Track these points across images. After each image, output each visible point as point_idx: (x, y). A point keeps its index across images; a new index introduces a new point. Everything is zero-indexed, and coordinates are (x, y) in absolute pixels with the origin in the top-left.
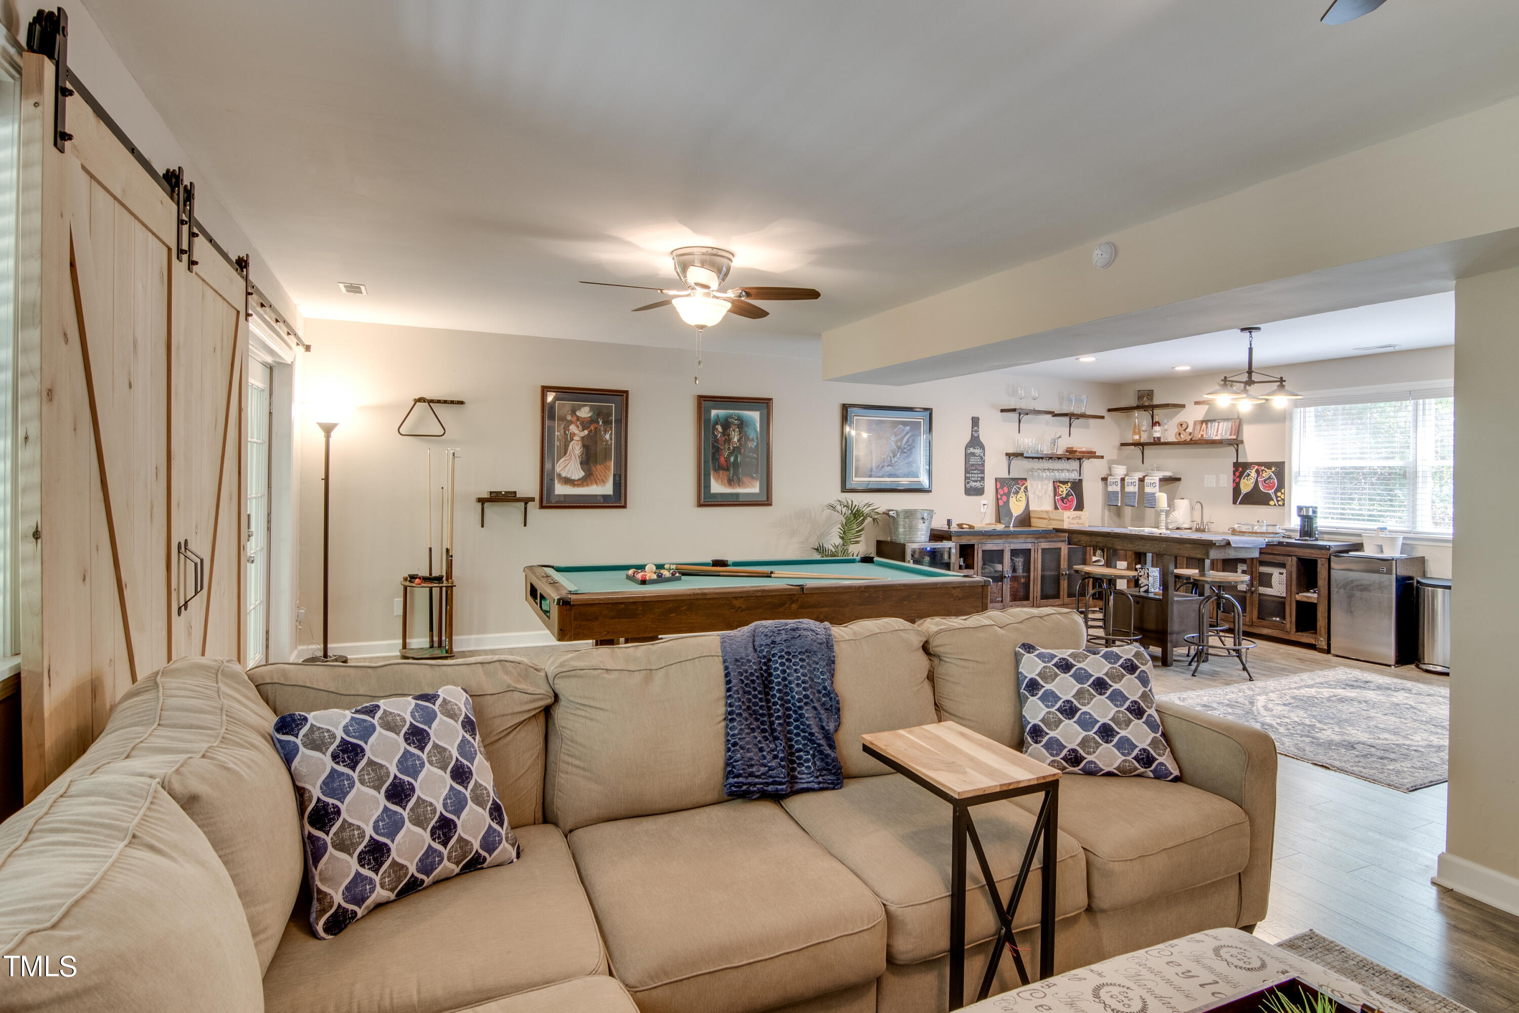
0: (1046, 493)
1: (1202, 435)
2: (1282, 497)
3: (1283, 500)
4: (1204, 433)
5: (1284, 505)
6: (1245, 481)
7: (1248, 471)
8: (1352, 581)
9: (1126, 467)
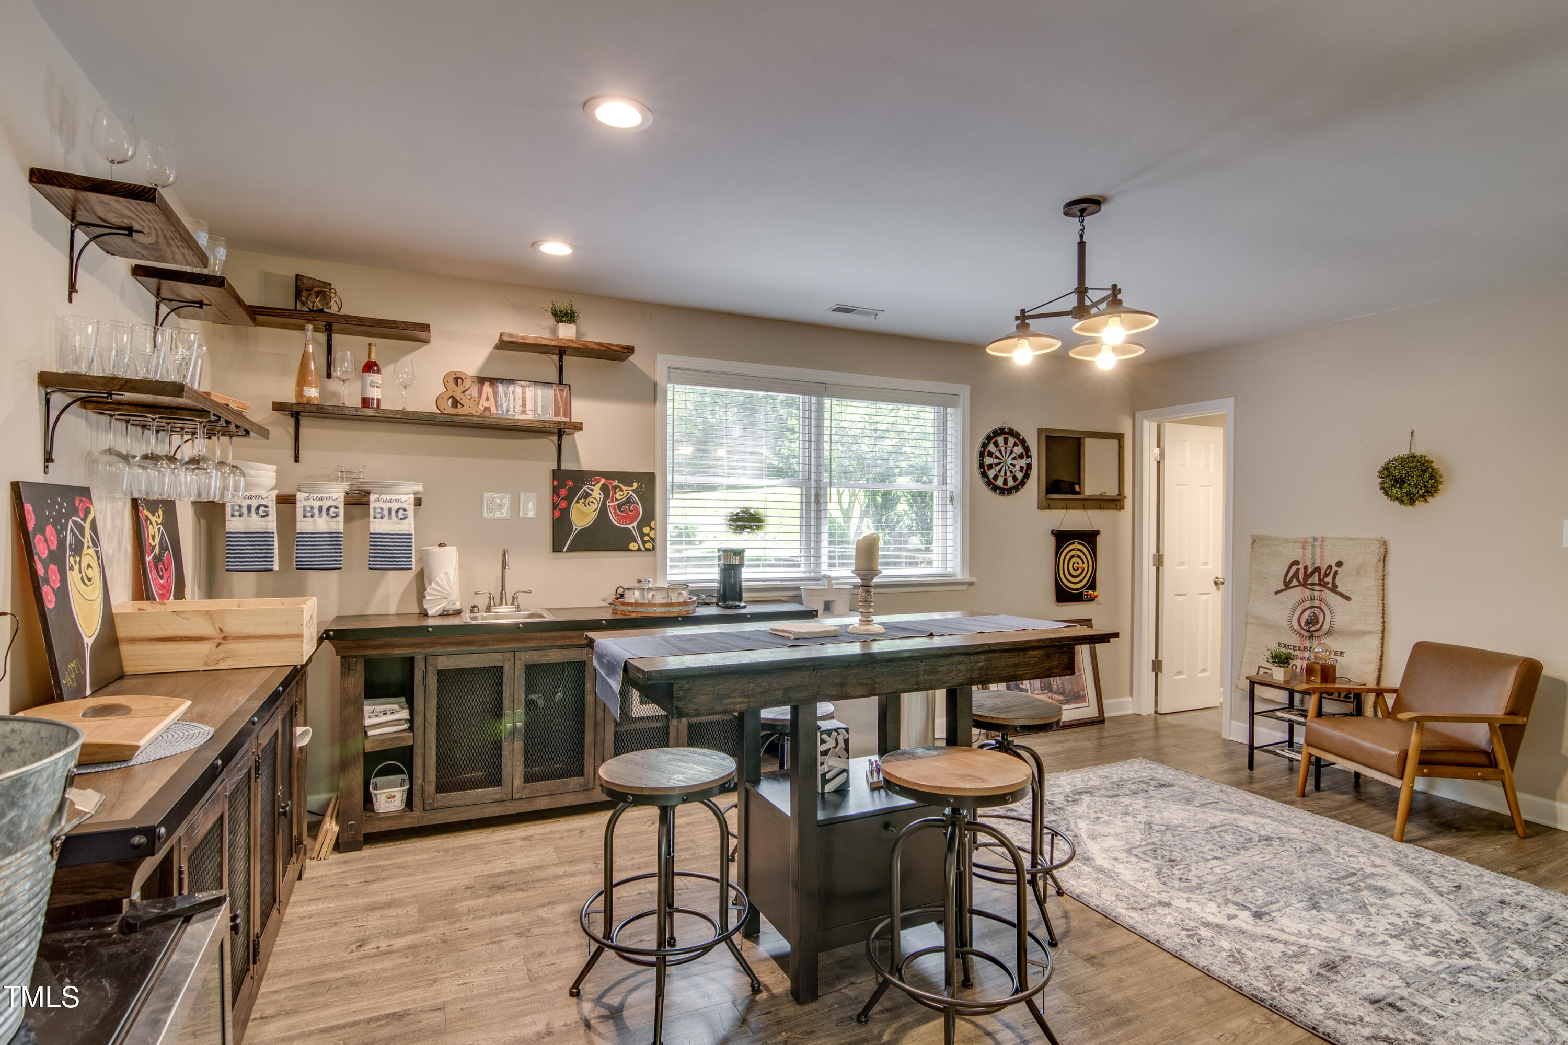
0: (123, 544)
1: (487, 409)
2: (652, 534)
3: (653, 540)
4: (491, 404)
5: (653, 548)
6: (580, 506)
7: (585, 488)
9: (274, 467)
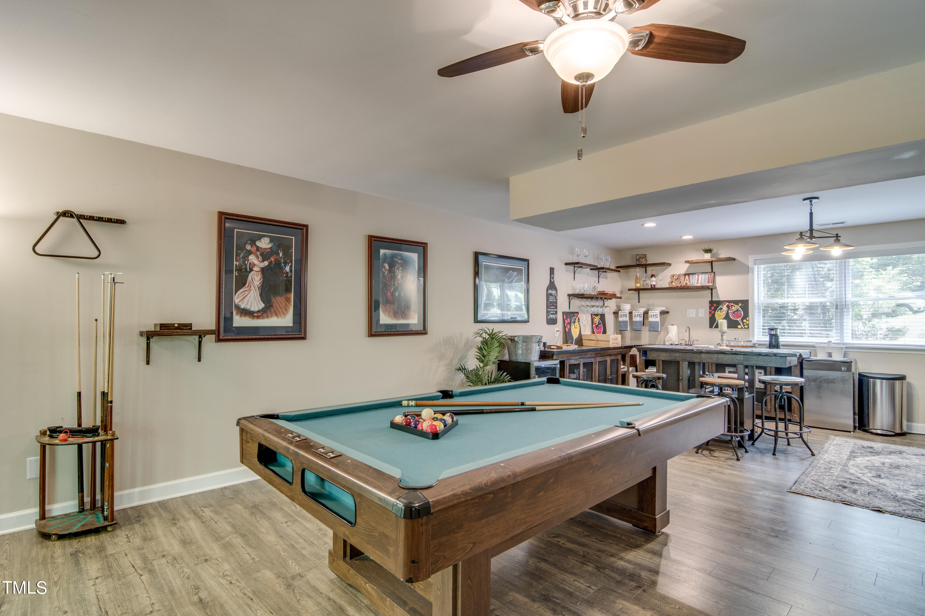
0: (588, 322)
1: (686, 283)
2: (747, 322)
3: (748, 324)
5: (748, 328)
6: (719, 312)
7: (720, 306)
8: (821, 377)
9: (630, 305)
